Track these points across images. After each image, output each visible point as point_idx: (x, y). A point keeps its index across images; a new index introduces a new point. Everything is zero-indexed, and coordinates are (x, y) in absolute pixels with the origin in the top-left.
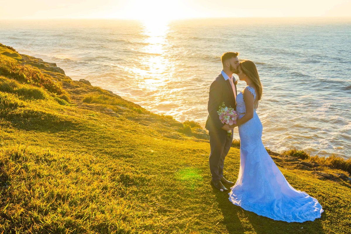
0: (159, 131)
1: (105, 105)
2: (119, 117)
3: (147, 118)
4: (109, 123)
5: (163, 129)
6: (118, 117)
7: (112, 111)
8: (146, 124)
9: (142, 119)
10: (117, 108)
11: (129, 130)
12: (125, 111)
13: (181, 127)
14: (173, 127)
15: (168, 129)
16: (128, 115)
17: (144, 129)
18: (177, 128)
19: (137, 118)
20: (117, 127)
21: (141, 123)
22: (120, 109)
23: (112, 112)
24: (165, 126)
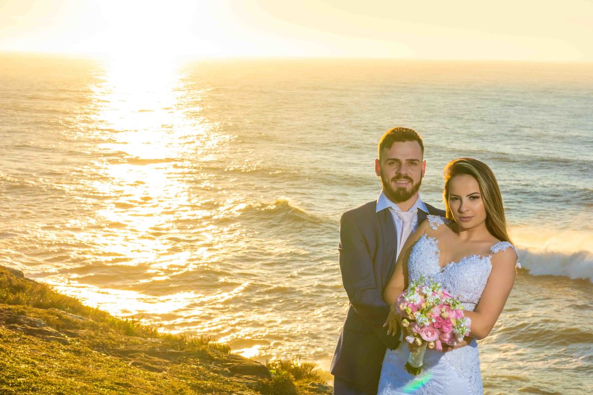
0: (199, 388)
1: (20, 308)
2: (68, 344)
3: (154, 348)
4: (41, 360)
5: (209, 384)
6: (65, 343)
7: (44, 326)
8: (155, 366)
9: (141, 352)
10: (60, 316)
11: (106, 383)
12: (84, 326)
13: (263, 377)
14: (239, 377)
15: (226, 381)
16: (93, 337)
17: (151, 380)
18: (251, 381)
19: (122, 347)
20: (70, 373)
21: (139, 364)
22: (68, 321)
23: (45, 328)
24: (215, 372)
